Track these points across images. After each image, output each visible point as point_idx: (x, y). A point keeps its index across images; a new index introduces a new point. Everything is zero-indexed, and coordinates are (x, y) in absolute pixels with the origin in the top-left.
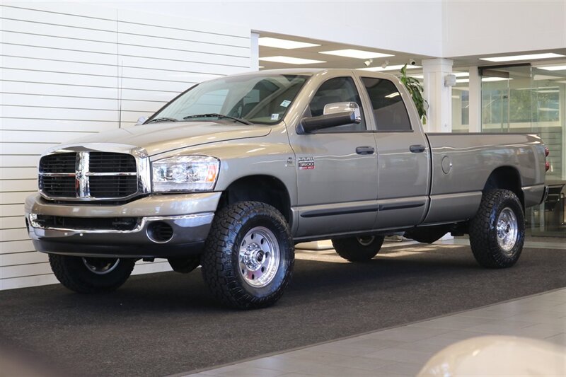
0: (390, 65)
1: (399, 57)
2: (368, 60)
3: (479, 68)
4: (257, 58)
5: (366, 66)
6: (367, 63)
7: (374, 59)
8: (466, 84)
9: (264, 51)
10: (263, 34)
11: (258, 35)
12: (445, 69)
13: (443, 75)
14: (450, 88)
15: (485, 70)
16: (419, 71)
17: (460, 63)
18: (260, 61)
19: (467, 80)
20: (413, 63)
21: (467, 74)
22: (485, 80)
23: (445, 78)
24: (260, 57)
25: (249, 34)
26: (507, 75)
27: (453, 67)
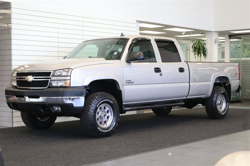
0: (192, 34)
1: (196, 31)
2: (183, 32)
3: (229, 35)
4: (139, 32)
5: (182, 35)
6: (183, 33)
7: (186, 32)
8: (224, 42)
9: (141, 29)
10: (141, 22)
11: (139, 22)
12: (215, 36)
13: (214, 38)
14: (217, 44)
15: (231, 36)
16: (205, 36)
17: (221, 33)
18: (140, 33)
19: (224, 40)
20: (202, 34)
21: (224, 38)
22: (231, 40)
23: (215, 40)
24: (140, 31)
25: (135, 22)
26: (240, 38)
27: (218, 35)
